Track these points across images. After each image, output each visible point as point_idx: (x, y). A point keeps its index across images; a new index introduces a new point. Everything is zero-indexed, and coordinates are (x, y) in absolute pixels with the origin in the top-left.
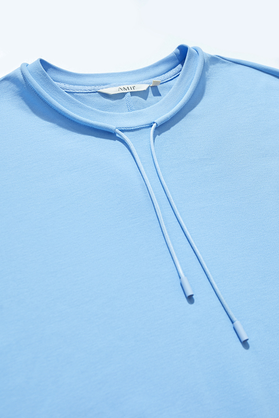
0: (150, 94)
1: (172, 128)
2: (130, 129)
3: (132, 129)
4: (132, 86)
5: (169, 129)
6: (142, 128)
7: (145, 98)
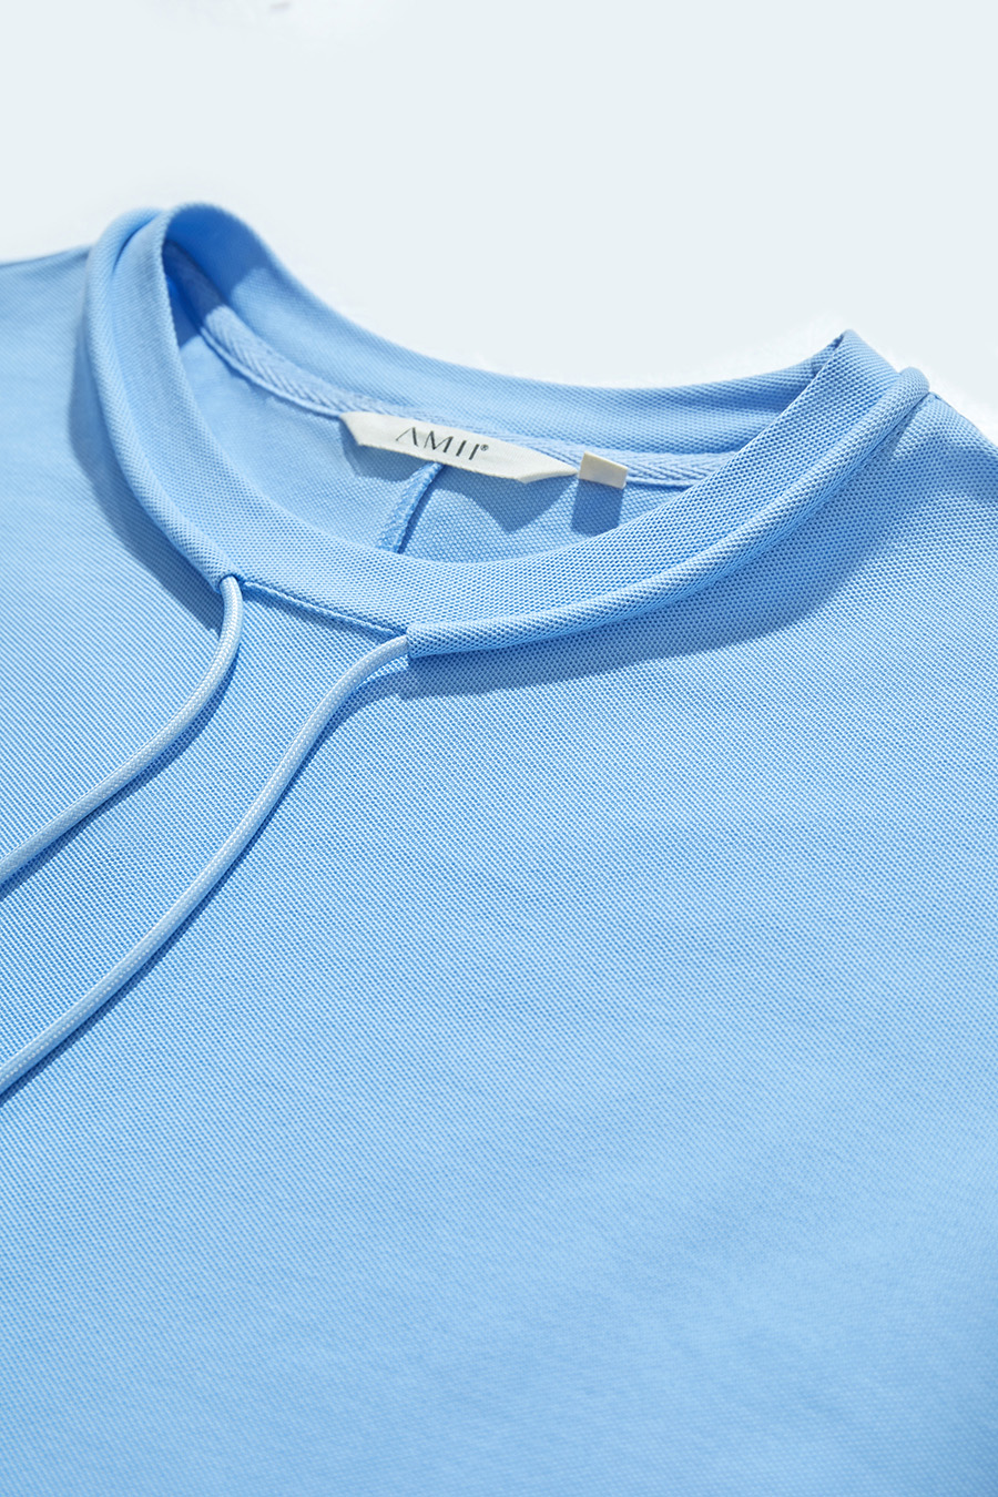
0: (561, 511)
1: (497, 696)
2: (296, 601)
3: (306, 605)
4: (473, 439)
5: (480, 689)
6: (351, 627)
7: (511, 523)
